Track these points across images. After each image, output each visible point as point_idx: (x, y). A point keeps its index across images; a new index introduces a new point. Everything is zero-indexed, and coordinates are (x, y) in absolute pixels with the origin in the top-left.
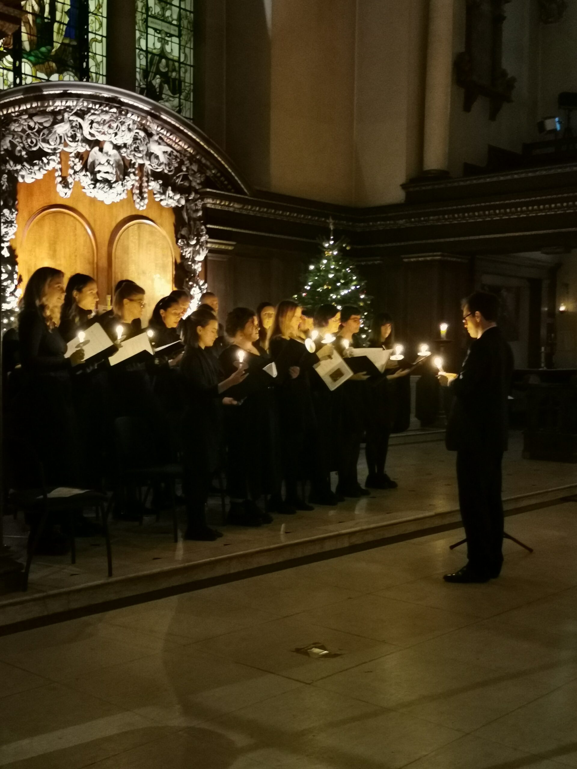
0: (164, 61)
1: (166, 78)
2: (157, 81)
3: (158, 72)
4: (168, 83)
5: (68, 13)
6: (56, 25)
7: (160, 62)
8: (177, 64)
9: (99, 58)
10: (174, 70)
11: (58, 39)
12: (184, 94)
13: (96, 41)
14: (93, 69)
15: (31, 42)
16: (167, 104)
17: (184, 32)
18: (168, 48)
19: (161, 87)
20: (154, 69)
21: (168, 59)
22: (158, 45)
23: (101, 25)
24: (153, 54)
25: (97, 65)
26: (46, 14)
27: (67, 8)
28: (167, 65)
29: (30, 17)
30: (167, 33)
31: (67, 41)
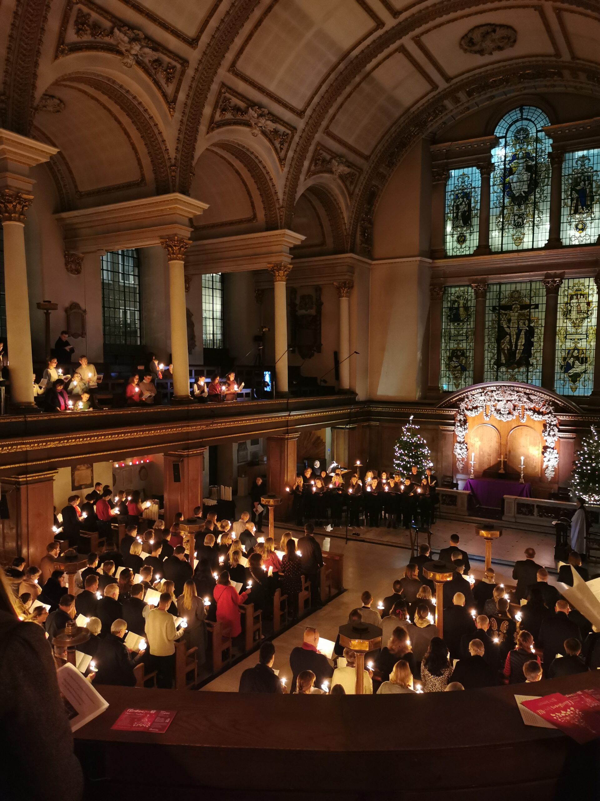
0: (576, 351)
1: (577, 358)
2: (571, 361)
3: (572, 356)
4: (578, 360)
5: (524, 345)
6: (518, 351)
7: (573, 352)
8: (584, 351)
9: (538, 358)
10: (583, 353)
11: (518, 356)
12: (589, 363)
13: (537, 352)
14: (535, 363)
15: (505, 359)
16: (577, 369)
17: (590, 335)
18: (579, 345)
19: (574, 363)
20: (570, 356)
21: (578, 350)
22: (573, 345)
23: (540, 345)
24: (570, 350)
25: (537, 361)
26: (513, 348)
27: (523, 343)
28: (578, 353)
29: (506, 351)
30: (578, 339)
31: (522, 355)
